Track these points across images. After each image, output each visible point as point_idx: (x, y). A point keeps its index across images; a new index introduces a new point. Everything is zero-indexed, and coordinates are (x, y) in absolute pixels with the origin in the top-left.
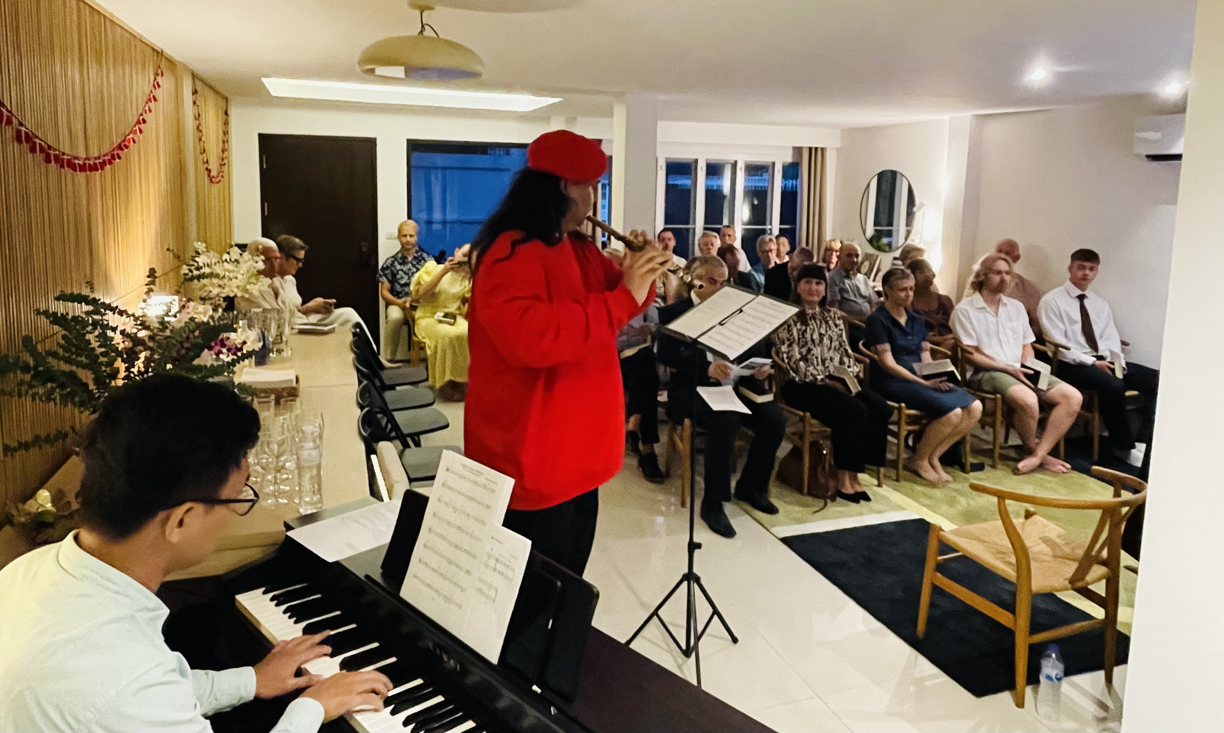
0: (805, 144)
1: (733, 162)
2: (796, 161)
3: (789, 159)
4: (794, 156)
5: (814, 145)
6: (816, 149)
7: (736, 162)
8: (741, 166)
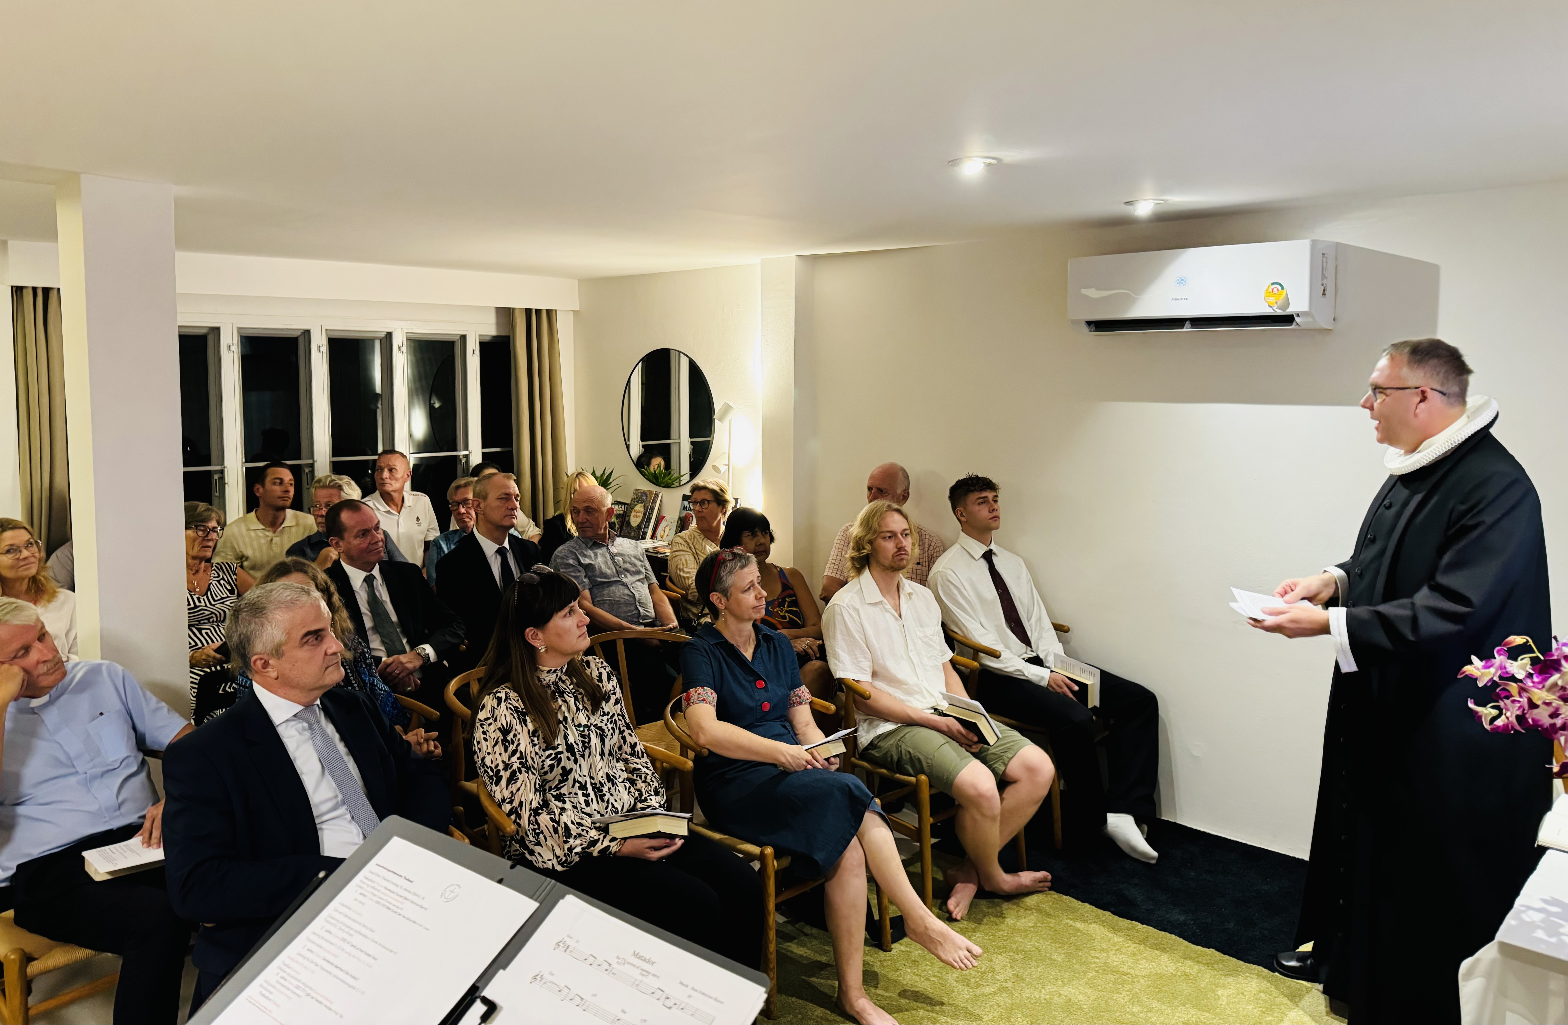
0: (520, 302)
1: (383, 334)
2: (503, 334)
3: (490, 329)
4: (498, 324)
5: (534, 306)
6: (538, 311)
7: (389, 335)
8: (398, 341)
